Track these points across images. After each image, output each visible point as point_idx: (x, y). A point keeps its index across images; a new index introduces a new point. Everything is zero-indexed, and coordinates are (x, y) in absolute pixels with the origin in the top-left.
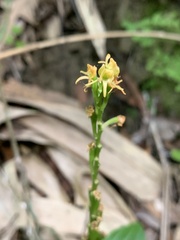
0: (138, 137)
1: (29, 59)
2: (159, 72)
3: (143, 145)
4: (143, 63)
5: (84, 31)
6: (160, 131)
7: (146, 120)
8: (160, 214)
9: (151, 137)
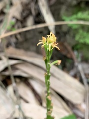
0: (72, 73)
1: (19, 36)
2: (82, 41)
3: (75, 77)
4: (74, 37)
5: (44, 22)
6: (83, 70)
7: (76, 64)
8: (84, 110)
9: (79, 72)
